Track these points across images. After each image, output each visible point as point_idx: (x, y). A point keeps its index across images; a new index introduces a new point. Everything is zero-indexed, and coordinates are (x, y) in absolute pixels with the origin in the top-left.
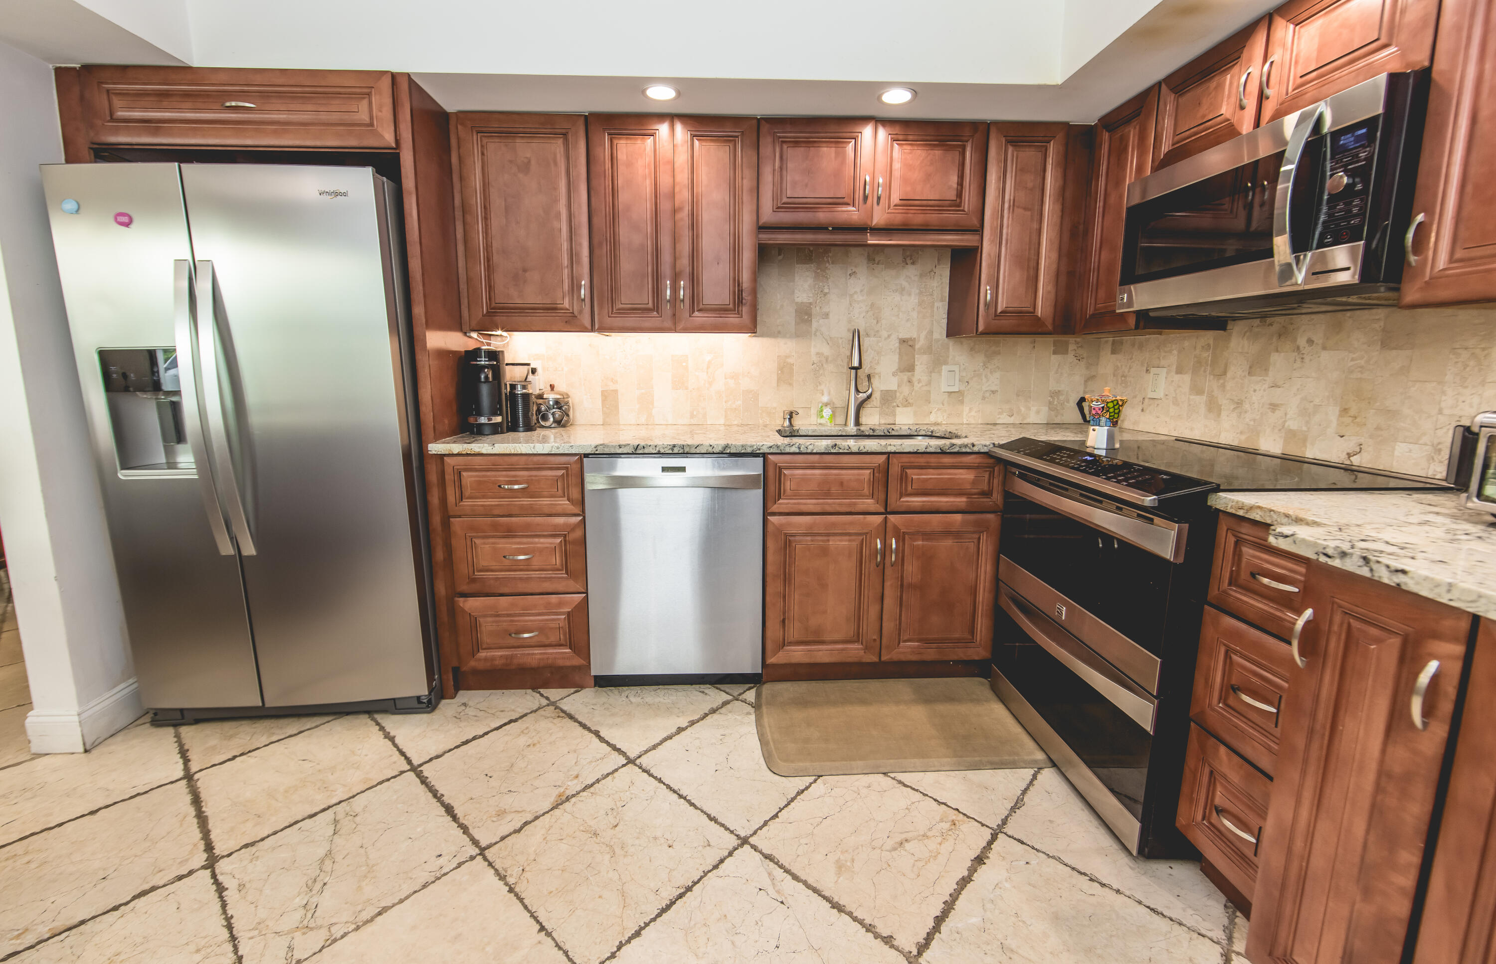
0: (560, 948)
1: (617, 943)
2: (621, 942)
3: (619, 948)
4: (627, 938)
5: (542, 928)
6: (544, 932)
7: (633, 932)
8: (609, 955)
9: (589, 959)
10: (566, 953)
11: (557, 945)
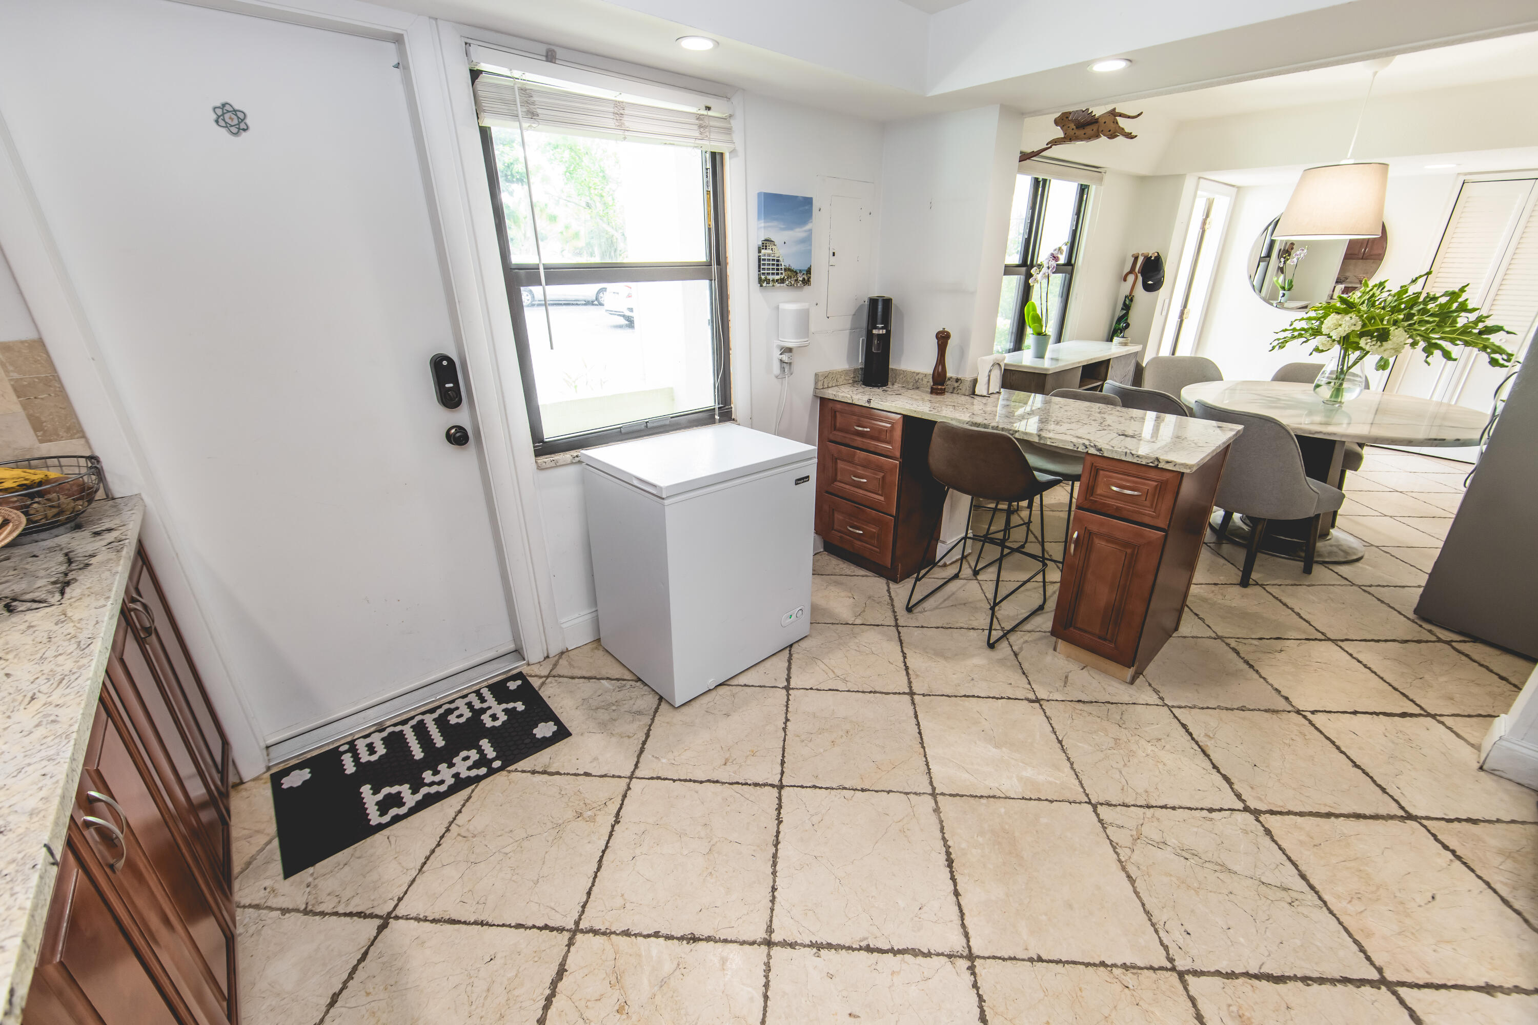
0: (1010, 959)
1: (985, 998)
2: (985, 1001)
3: (980, 997)
4: (985, 1008)
5: (1040, 959)
6: (1036, 959)
7: (987, 1018)
8: (979, 985)
9: (984, 968)
10: (1004, 959)
11: (1015, 959)
